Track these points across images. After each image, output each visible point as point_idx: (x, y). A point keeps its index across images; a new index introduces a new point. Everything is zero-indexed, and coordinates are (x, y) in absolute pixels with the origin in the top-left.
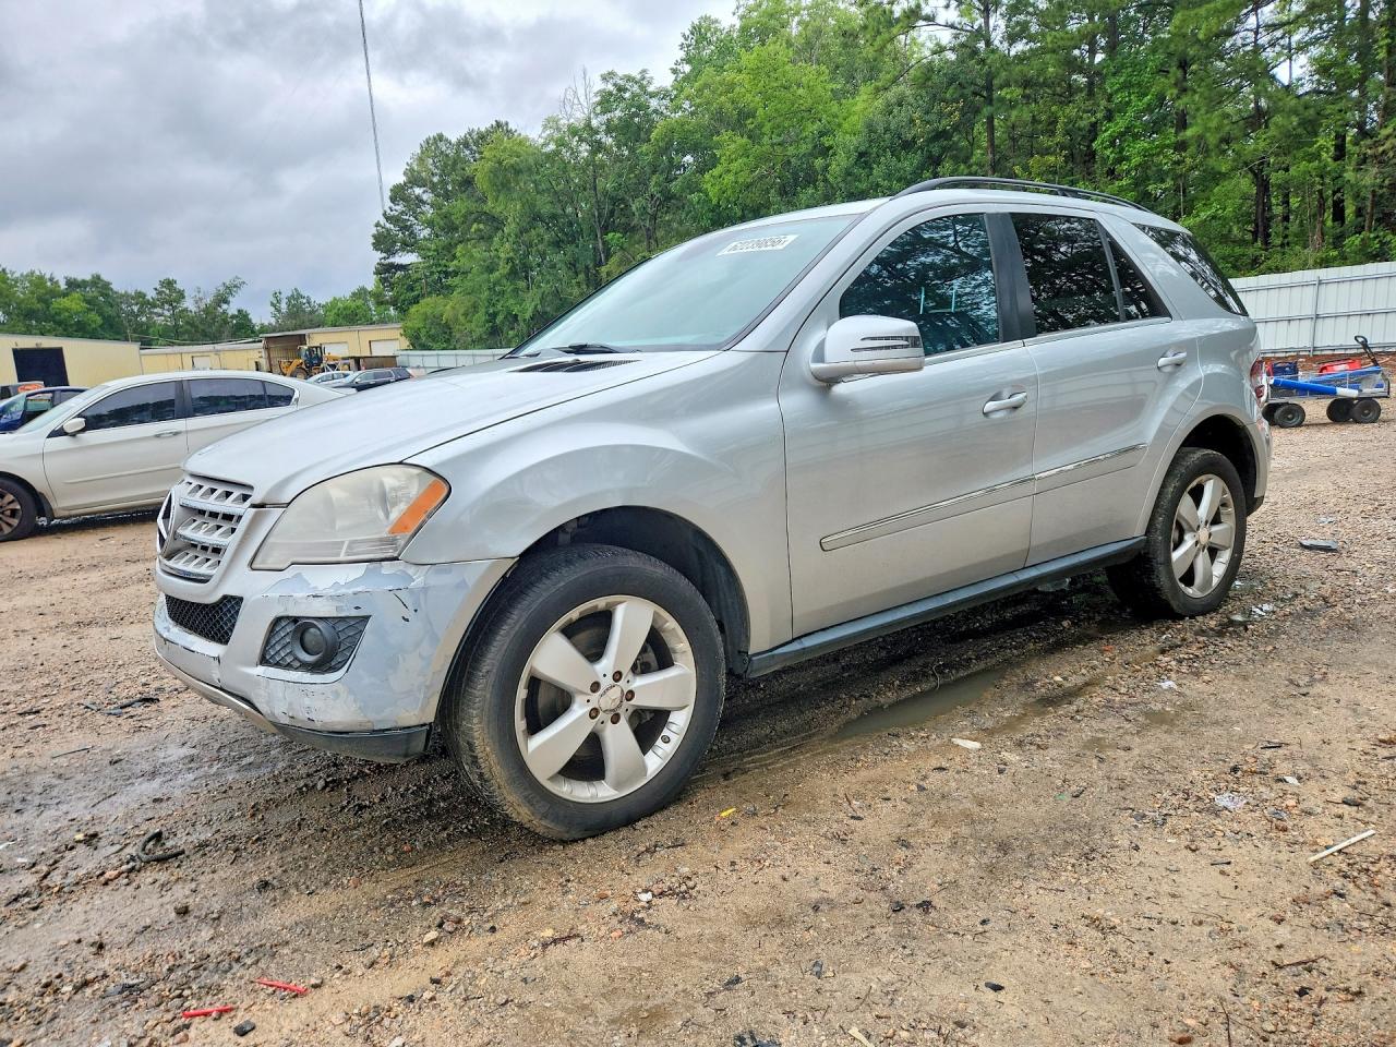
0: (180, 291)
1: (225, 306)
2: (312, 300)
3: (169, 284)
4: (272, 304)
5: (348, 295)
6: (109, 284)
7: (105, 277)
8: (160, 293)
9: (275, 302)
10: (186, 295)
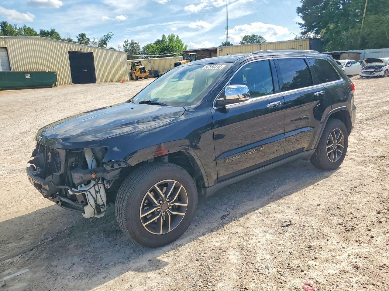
0: (87, 38)
1: (105, 46)
2: (139, 45)
3: (82, 35)
4: (124, 46)
5: (153, 43)
6: (57, 34)
7: (56, 31)
8: (79, 40)
9: (125, 45)
10: (90, 40)
